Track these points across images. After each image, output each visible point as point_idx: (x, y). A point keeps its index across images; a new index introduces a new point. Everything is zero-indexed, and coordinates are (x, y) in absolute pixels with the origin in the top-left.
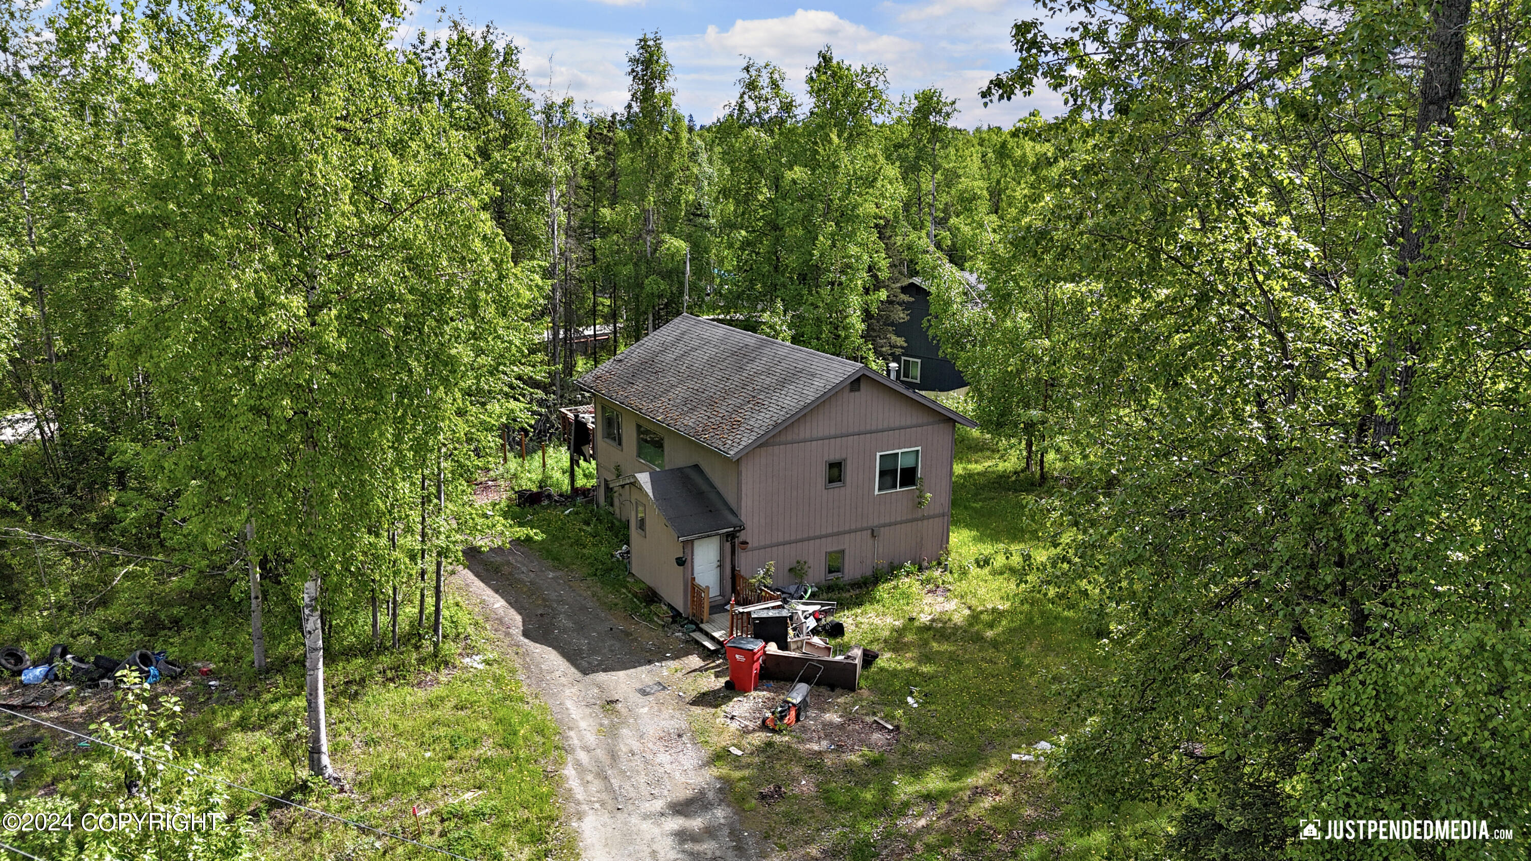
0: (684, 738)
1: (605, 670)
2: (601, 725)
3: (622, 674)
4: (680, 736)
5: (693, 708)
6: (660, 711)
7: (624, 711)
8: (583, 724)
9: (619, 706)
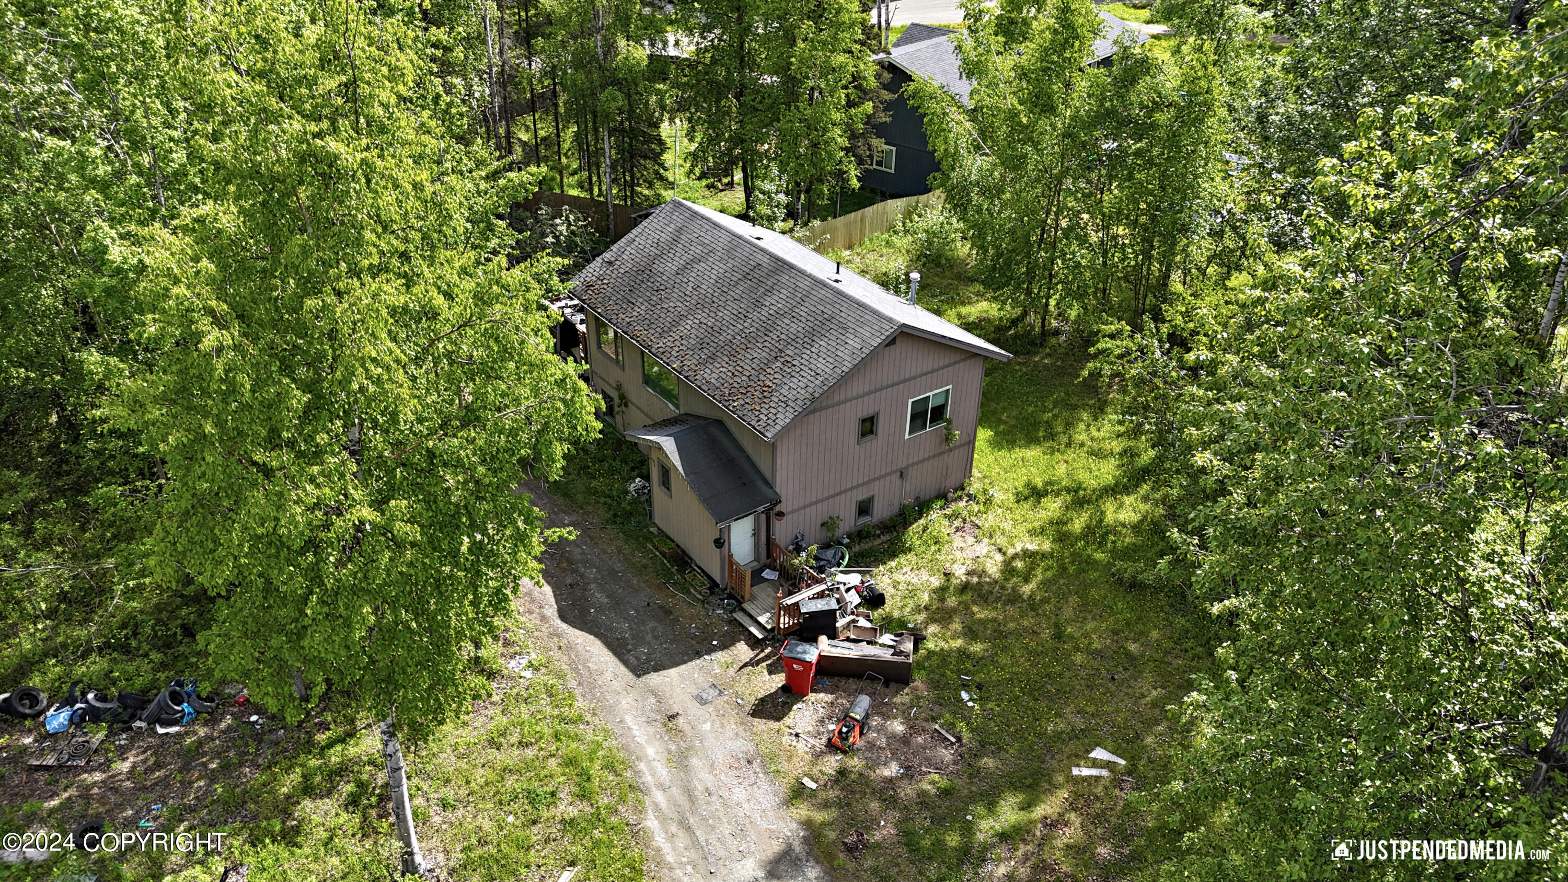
0: (755, 765)
1: (657, 669)
2: (670, 752)
3: (673, 672)
4: (749, 762)
5: (756, 721)
6: (722, 726)
7: (687, 728)
8: (651, 751)
9: (681, 721)
